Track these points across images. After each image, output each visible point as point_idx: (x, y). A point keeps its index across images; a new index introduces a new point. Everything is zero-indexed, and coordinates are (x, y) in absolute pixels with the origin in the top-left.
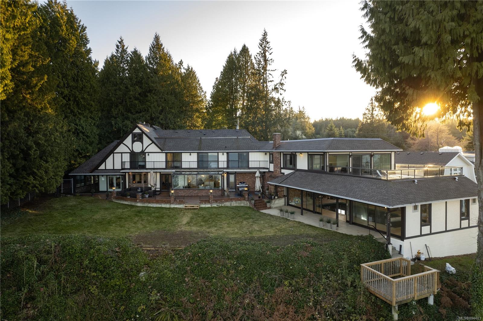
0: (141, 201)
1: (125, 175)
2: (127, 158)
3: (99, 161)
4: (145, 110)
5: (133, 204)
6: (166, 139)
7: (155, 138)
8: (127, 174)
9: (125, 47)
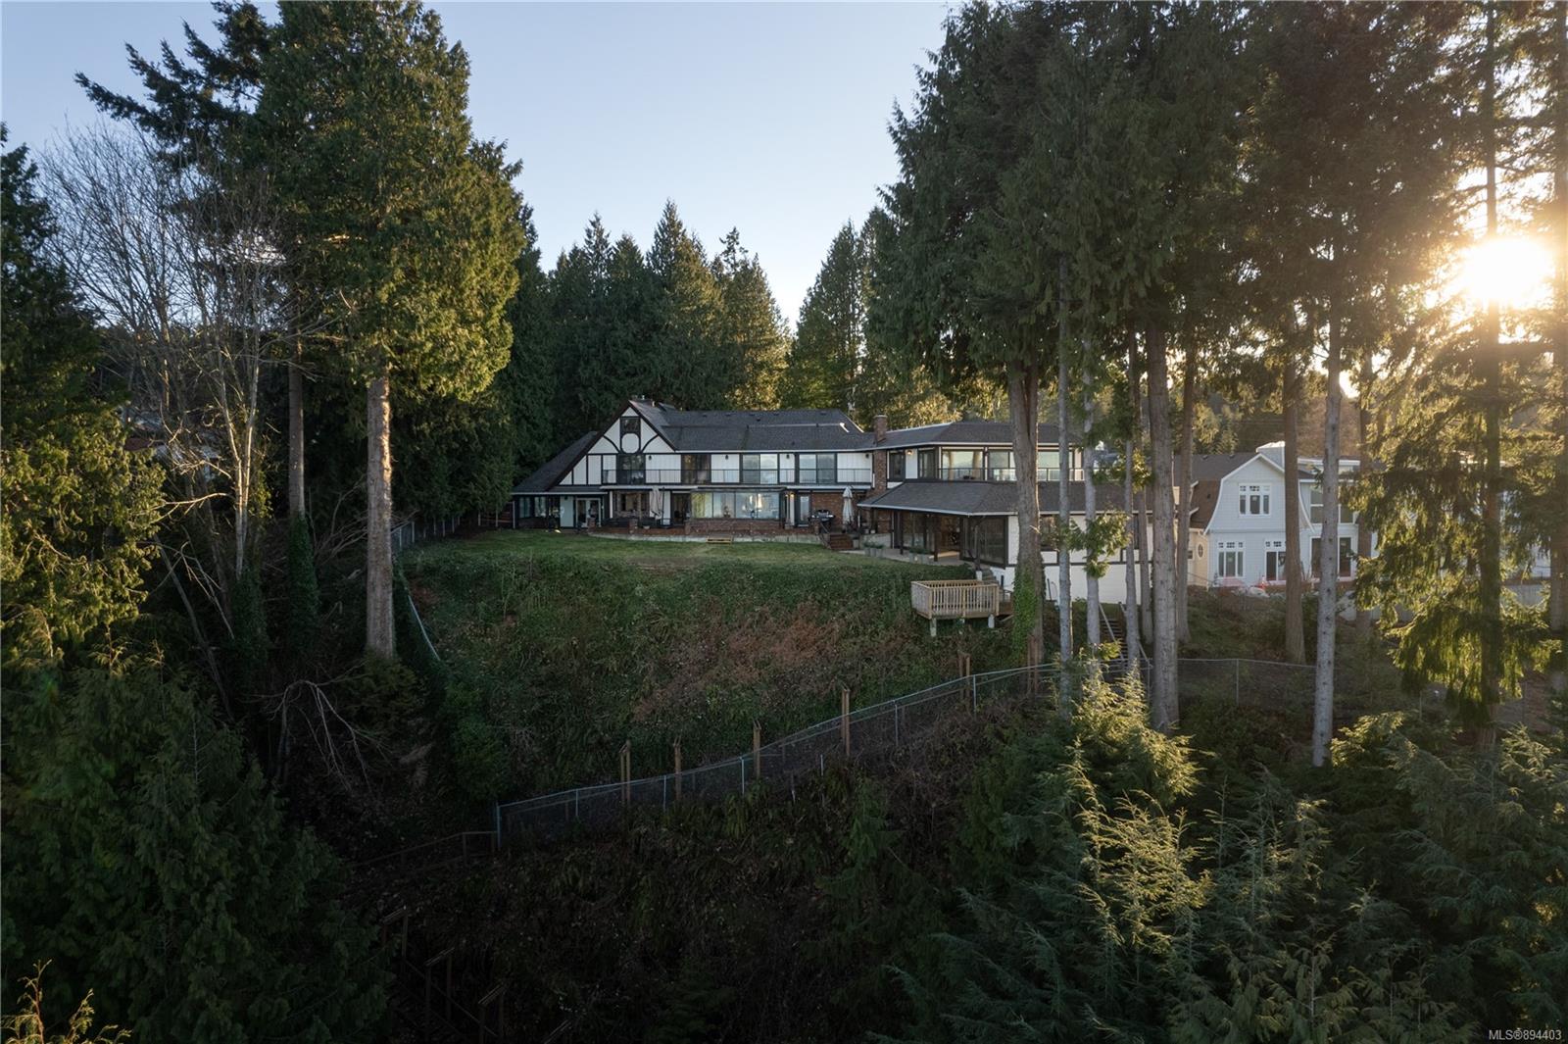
0: (637, 533)
1: (608, 495)
2: (611, 463)
3: (560, 471)
4: (645, 370)
5: (624, 538)
6: (682, 428)
7: (663, 427)
8: (611, 494)
9: (605, 234)
